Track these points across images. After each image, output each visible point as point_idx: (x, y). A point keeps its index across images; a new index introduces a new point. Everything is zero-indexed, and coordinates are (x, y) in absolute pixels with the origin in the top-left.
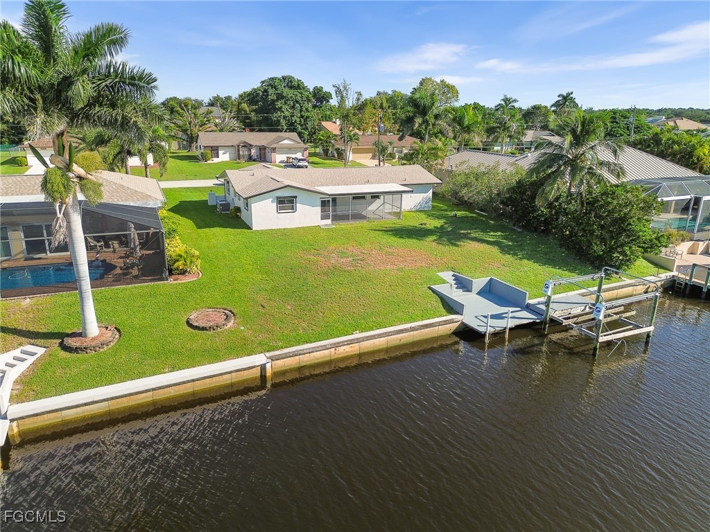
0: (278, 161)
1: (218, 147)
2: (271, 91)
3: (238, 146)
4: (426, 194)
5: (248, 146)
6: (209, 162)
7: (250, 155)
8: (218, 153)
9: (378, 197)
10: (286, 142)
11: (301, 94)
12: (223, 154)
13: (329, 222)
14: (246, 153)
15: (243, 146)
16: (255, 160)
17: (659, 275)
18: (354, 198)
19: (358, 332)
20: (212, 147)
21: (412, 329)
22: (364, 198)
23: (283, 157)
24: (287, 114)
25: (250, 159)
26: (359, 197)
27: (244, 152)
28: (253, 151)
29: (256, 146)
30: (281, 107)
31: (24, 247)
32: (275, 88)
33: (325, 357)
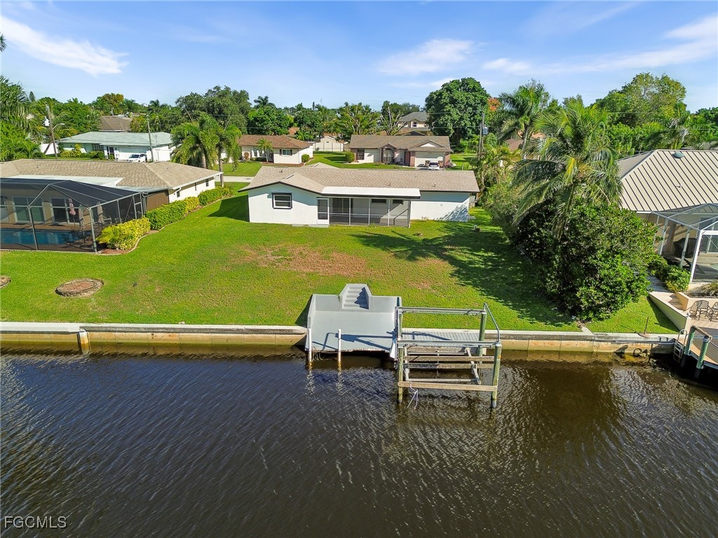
0: (416, 165)
1: (364, 149)
2: (445, 94)
3: (382, 149)
4: (461, 204)
5: (392, 149)
6: (352, 163)
7: (393, 158)
8: (363, 155)
9: (401, 202)
10: (428, 145)
11: (475, 96)
12: (369, 156)
13: (327, 222)
14: (389, 156)
15: (387, 149)
16: (397, 164)
17: (646, 335)
18: (374, 201)
19: (184, 322)
20: (358, 149)
21: (238, 331)
22: (384, 201)
23: (422, 161)
24: (456, 117)
25: (393, 161)
26: (379, 200)
27: (387, 155)
28: (397, 155)
29: (400, 149)
30: (449, 111)
31: (53, 215)
32: (450, 91)
33: (142, 339)
